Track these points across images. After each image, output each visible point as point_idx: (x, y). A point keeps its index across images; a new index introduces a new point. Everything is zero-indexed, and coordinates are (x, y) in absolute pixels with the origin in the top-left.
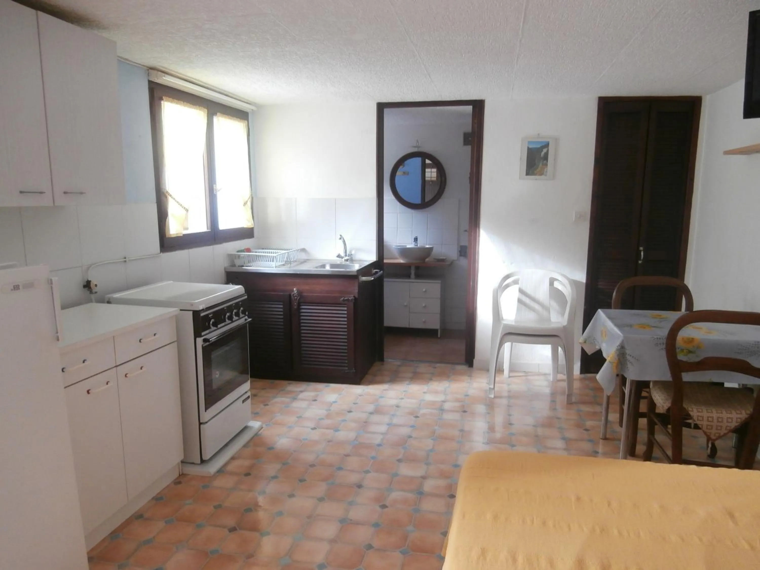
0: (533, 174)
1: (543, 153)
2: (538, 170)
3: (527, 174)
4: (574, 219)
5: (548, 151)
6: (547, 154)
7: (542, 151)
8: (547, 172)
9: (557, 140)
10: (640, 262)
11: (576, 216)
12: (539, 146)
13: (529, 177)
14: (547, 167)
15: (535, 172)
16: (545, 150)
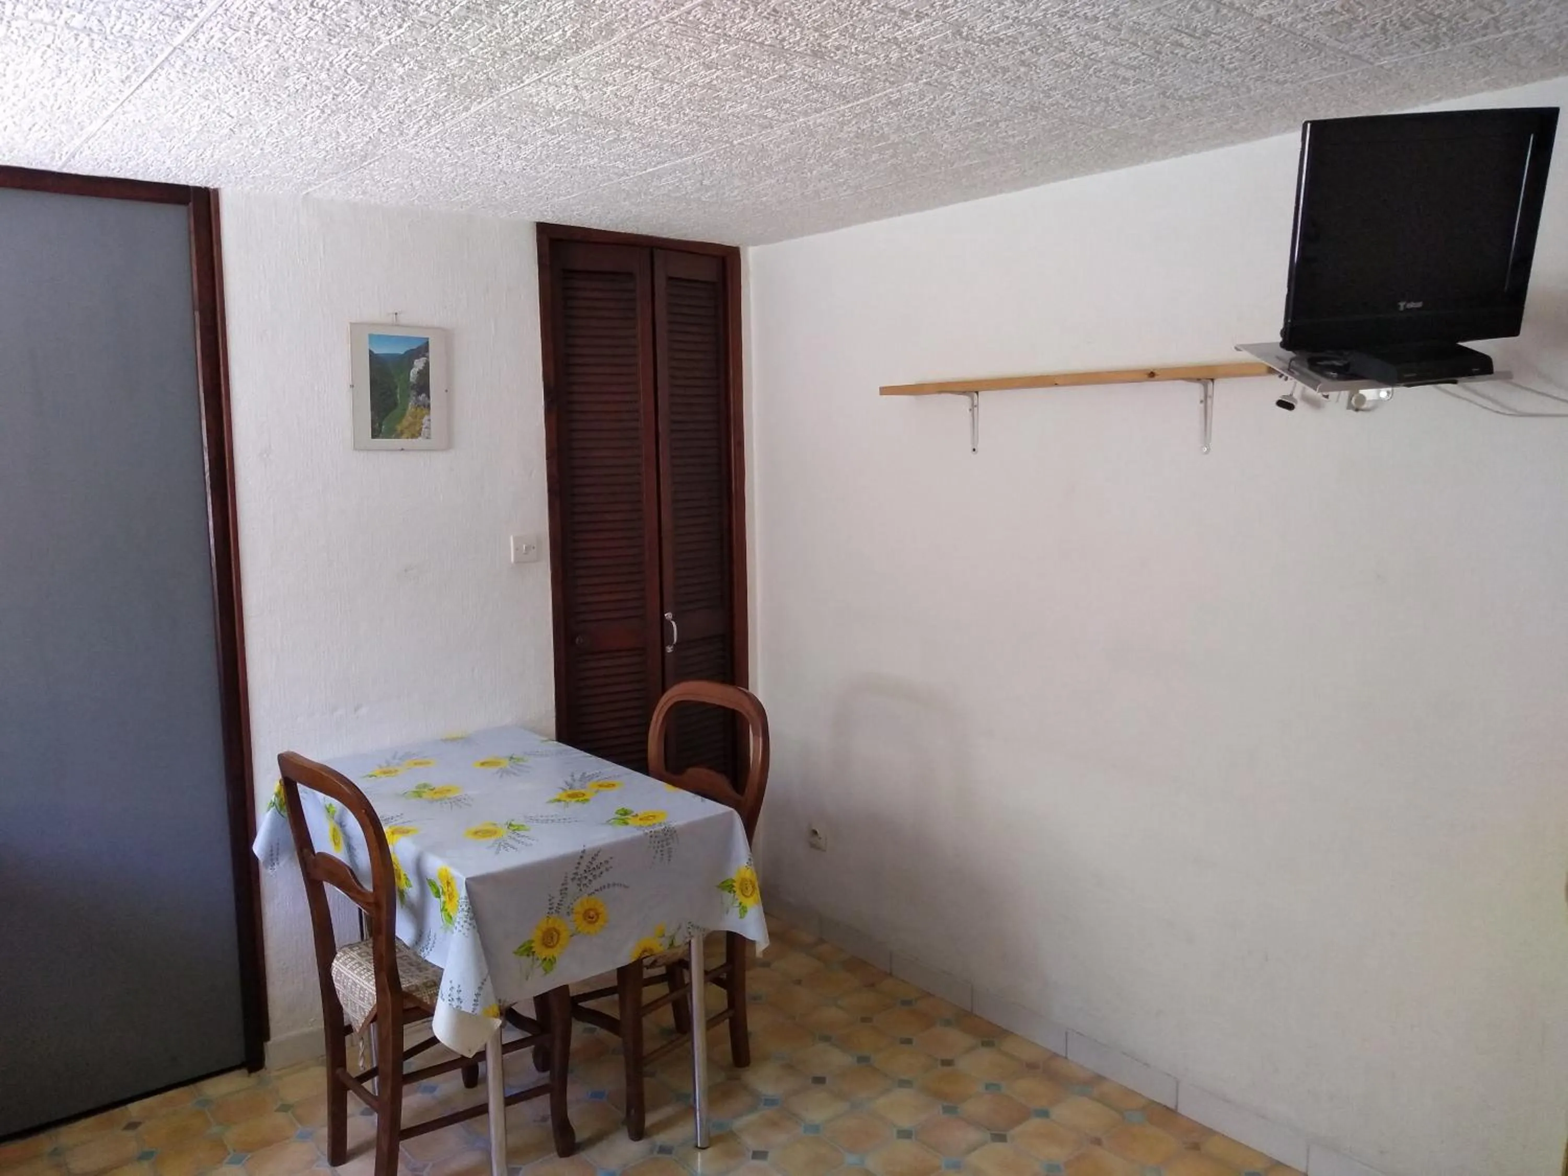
0: (392, 433)
1: (413, 373)
2: (405, 423)
3: (376, 433)
4: (512, 560)
5: (427, 365)
6: (424, 373)
7: (411, 366)
8: (428, 428)
9: (447, 335)
10: (669, 649)
11: (516, 549)
12: (401, 350)
13: (379, 441)
14: (429, 414)
15: (399, 428)
16: (419, 364)
